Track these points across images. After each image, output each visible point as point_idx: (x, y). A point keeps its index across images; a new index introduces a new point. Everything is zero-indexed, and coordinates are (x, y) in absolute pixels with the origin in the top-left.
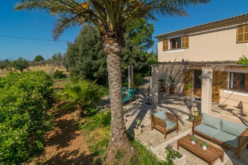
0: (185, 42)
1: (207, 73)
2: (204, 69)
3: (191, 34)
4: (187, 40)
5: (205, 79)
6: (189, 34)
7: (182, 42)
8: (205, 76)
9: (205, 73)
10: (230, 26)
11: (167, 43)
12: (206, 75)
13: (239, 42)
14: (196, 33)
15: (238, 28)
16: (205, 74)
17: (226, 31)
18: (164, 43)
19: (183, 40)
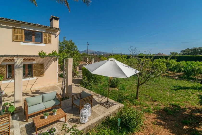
1: (19, 63)
2: (16, 60)
5: (17, 69)
8: (17, 66)
9: (17, 63)
10: (5, 25)
12: (19, 66)
13: (15, 40)
15: (13, 29)
16: (17, 65)
17: (2, 28)
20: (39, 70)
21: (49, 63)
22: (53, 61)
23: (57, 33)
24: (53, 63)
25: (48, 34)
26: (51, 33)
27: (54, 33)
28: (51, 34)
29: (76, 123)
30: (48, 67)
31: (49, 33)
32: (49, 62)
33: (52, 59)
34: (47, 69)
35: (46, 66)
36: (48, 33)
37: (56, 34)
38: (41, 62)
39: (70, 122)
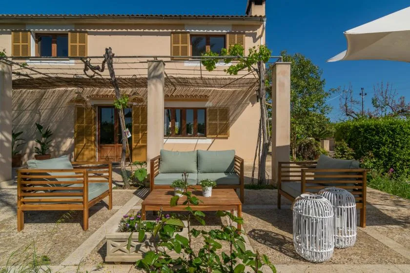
0: (78, 44)
3: (92, 30)
4: (83, 40)
6: (88, 30)
7: (70, 44)
11: (26, 40)
13: (175, 58)
14: (101, 30)
15: (172, 35)
18: (15, 40)
19: (74, 41)
20: (218, 122)
21: (240, 106)
22: (248, 102)
23: (259, 31)
24: (248, 107)
25: (236, 35)
26: (244, 33)
27: (251, 32)
28: (244, 35)
29: (277, 248)
30: (238, 115)
31: (239, 33)
32: (239, 104)
33: (246, 98)
34: (234, 120)
35: (233, 113)
36: (237, 33)
37: (256, 33)
38: (222, 103)
39: (254, 237)
